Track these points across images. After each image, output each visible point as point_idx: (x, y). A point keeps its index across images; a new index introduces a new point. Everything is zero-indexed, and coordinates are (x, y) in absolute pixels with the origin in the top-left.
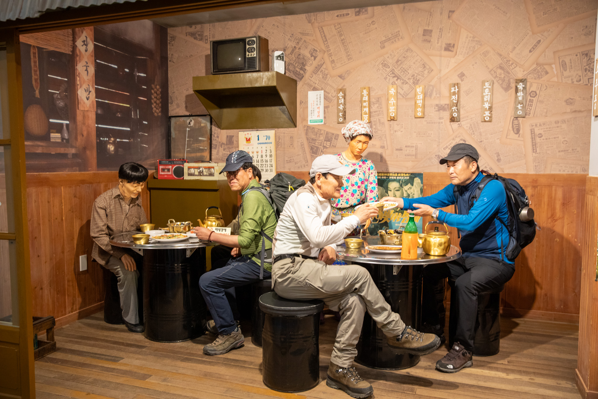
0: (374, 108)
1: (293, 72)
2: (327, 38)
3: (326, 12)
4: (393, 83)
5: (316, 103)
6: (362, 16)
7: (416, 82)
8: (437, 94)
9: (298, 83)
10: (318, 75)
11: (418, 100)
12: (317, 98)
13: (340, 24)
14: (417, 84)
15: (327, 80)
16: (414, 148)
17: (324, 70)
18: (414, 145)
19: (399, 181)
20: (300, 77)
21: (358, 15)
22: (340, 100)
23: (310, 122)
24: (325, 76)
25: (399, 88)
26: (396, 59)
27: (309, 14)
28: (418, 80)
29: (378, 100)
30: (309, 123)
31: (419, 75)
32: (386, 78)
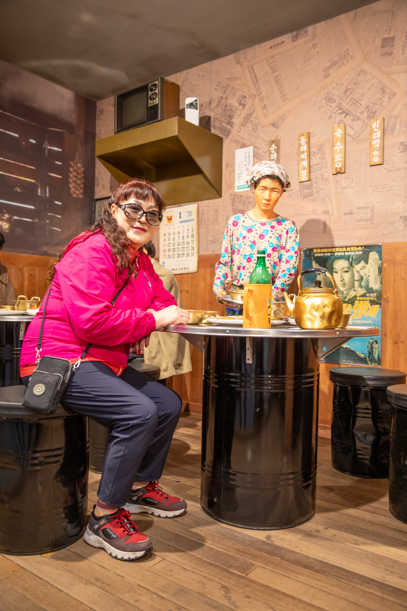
0: (315, 160)
1: (219, 128)
2: (258, 79)
3: (257, 46)
4: (341, 122)
5: (244, 163)
6: (301, 41)
7: (372, 115)
8: (401, 128)
9: (224, 141)
10: (247, 127)
11: (374, 139)
12: (246, 157)
13: (273, 57)
14: (373, 117)
15: (257, 132)
16: (369, 209)
17: (254, 120)
18: (369, 205)
19: (347, 258)
20: (227, 133)
21: (296, 40)
22: (272, 155)
23: (238, 189)
24: (255, 128)
25: (347, 127)
26: (344, 88)
27: (238, 53)
28: (375, 112)
29: (321, 148)
30: (236, 190)
31: (376, 104)
32: (330, 118)
